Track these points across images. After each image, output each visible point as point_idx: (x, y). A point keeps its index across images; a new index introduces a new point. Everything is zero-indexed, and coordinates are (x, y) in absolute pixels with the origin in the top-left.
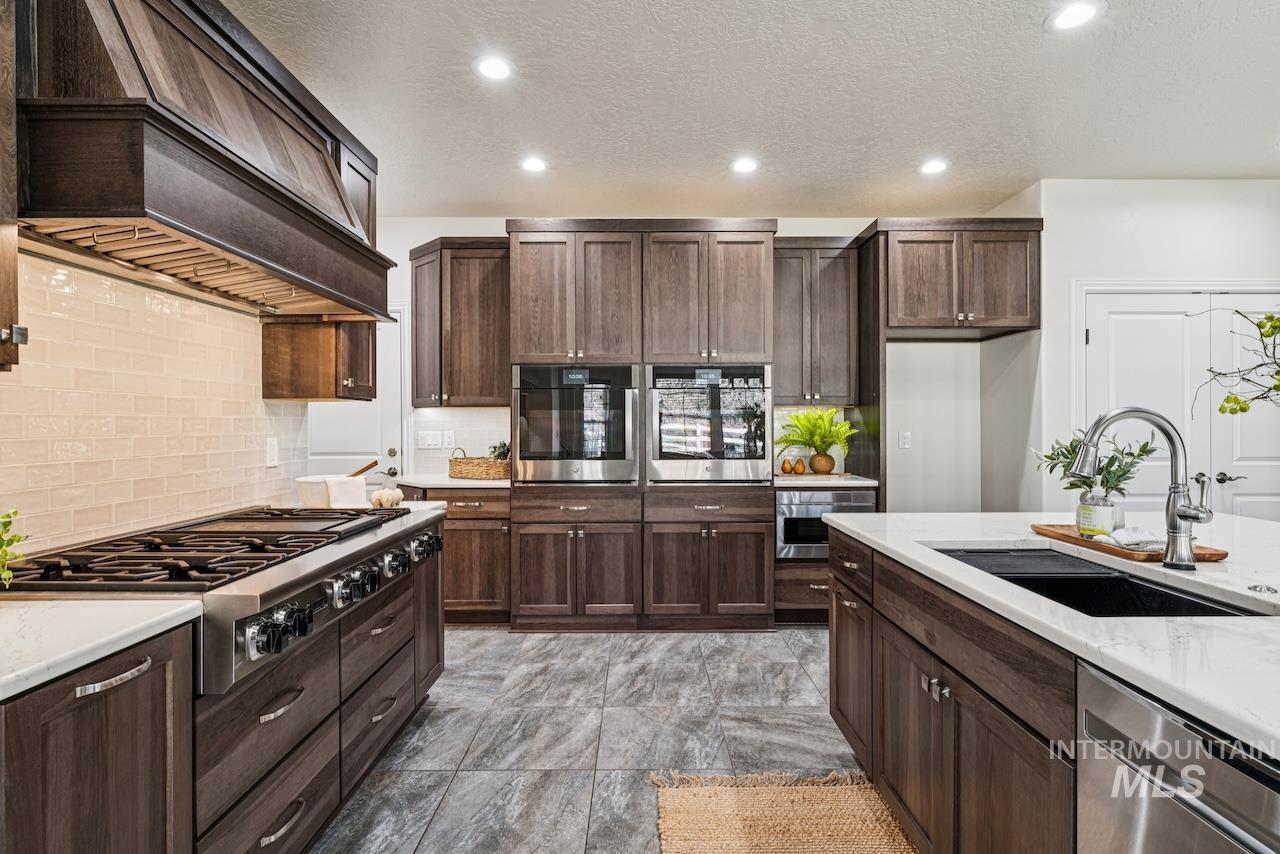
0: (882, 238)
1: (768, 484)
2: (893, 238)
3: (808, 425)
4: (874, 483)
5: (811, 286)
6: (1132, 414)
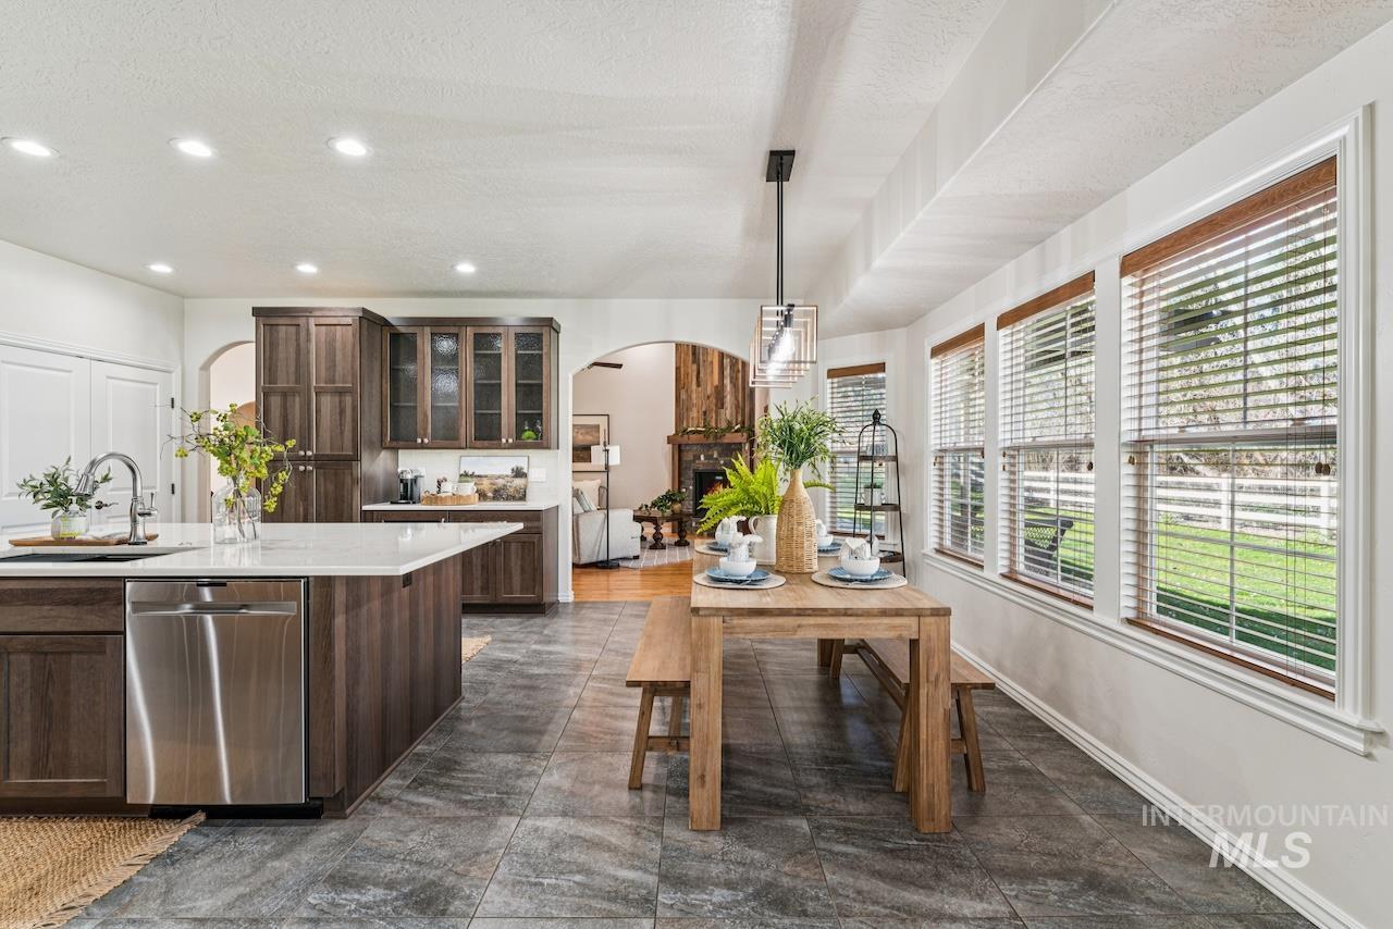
6: (111, 455)
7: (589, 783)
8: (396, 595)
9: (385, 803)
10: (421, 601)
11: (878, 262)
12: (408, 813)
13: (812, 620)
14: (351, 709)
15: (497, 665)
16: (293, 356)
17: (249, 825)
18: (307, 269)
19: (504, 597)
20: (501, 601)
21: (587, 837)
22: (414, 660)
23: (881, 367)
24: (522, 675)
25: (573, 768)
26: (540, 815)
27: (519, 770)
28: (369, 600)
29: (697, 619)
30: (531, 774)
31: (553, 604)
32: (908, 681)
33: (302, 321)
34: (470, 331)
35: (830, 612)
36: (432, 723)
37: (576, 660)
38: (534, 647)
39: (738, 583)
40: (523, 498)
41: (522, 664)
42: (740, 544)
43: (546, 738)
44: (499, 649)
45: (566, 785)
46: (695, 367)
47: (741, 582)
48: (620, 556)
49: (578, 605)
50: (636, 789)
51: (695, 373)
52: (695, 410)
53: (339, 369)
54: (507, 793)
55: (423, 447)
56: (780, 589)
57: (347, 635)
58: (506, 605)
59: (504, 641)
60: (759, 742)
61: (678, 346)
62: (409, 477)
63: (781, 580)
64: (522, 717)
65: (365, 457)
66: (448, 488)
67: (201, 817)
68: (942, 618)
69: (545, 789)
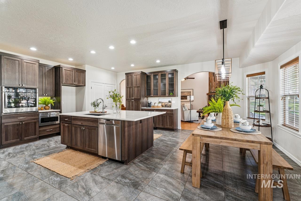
0: (61, 68)
1: (37, 112)
2: (63, 69)
3: (44, 100)
4: (60, 110)
5: (45, 73)
6: (100, 99)
7: (172, 169)
8: (138, 125)
9: (134, 164)
10: (144, 126)
11: (256, 44)
12: (138, 167)
13: (225, 141)
14: (129, 145)
15: (162, 141)
16: (131, 81)
17: (113, 162)
18: (132, 65)
19: (166, 127)
20: (165, 128)
21: (169, 181)
22: (142, 138)
23: (264, 73)
24: (166, 143)
25: (170, 165)
26: (160, 174)
27: (159, 163)
28: (132, 125)
29: (194, 136)
30: (162, 164)
31: (176, 129)
32: (258, 162)
33: (132, 75)
34: (160, 74)
35: (230, 139)
36: (146, 150)
37: (178, 142)
38: (170, 138)
39: (207, 129)
40: (170, 107)
41: (166, 141)
42: (209, 119)
43: (167, 157)
44: (163, 137)
45: (168, 168)
46: (213, 77)
47: (209, 129)
48: (193, 120)
49: (182, 130)
50: (182, 173)
51: (213, 79)
52: (213, 87)
53: (138, 83)
54: (156, 167)
55: (152, 97)
56: (219, 131)
57: (128, 132)
58: (167, 129)
59: (165, 136)
60: (216, 169)
61: (209, 73)
62: (149, 102)
63: (221, 129)
64: (163, 152)
65: (142, 99)
66: (156, 105)
67: (108, 159)
68: (269, 145)
69: (163, 168)
